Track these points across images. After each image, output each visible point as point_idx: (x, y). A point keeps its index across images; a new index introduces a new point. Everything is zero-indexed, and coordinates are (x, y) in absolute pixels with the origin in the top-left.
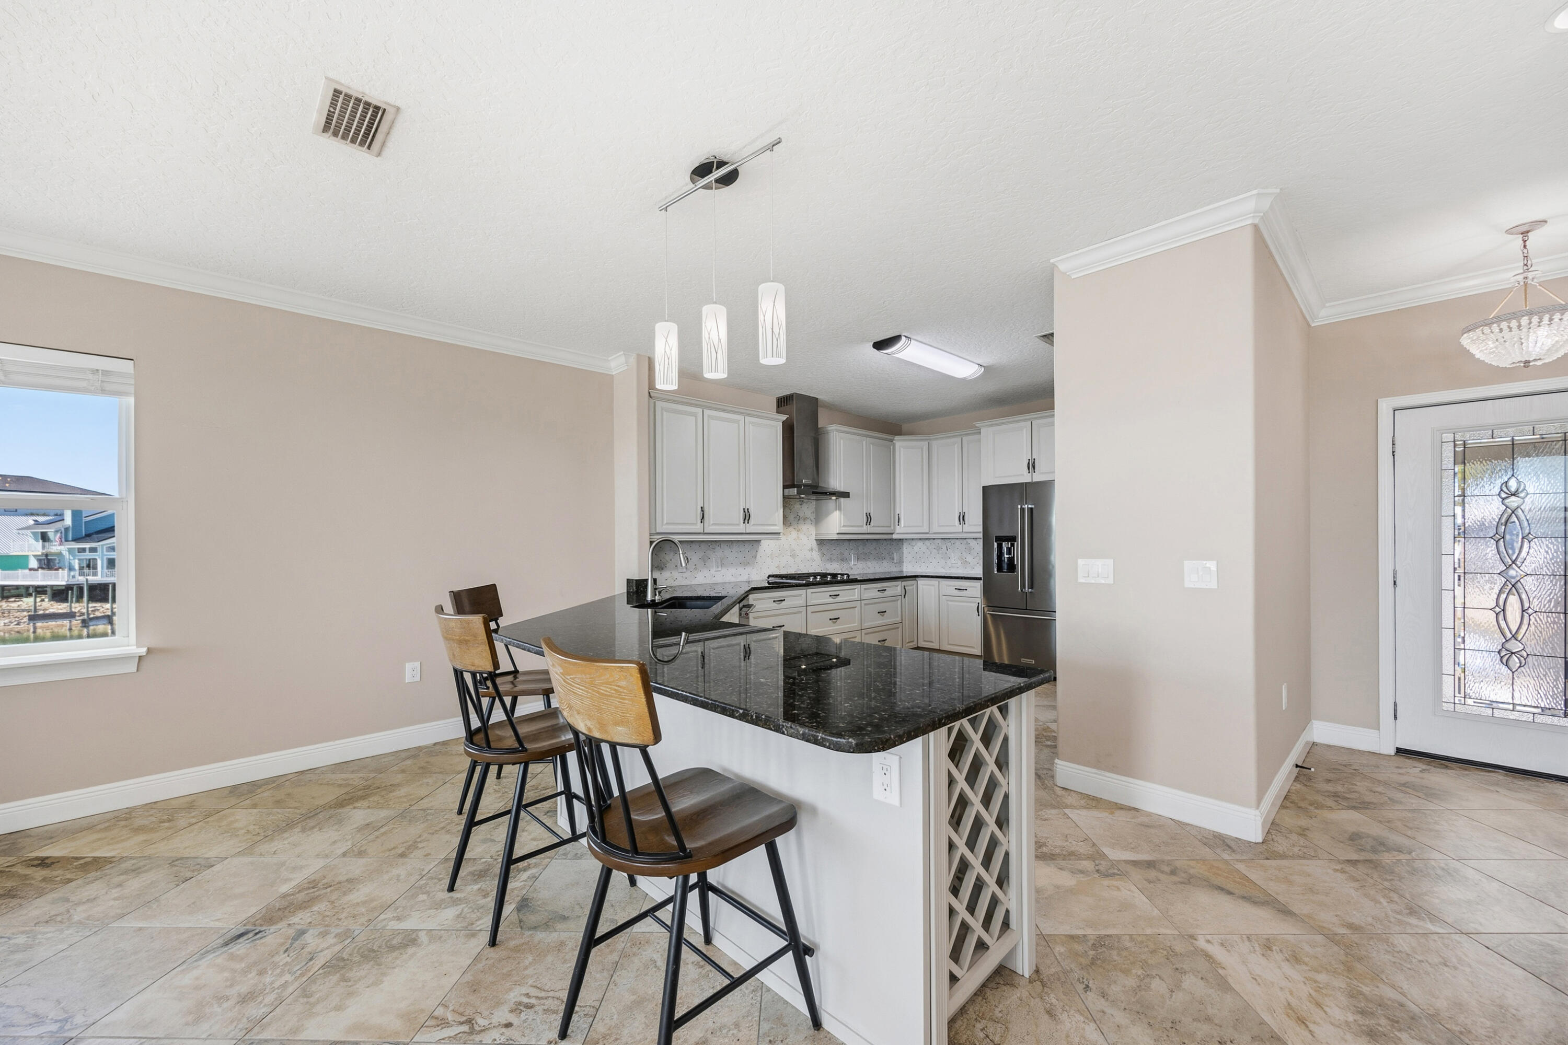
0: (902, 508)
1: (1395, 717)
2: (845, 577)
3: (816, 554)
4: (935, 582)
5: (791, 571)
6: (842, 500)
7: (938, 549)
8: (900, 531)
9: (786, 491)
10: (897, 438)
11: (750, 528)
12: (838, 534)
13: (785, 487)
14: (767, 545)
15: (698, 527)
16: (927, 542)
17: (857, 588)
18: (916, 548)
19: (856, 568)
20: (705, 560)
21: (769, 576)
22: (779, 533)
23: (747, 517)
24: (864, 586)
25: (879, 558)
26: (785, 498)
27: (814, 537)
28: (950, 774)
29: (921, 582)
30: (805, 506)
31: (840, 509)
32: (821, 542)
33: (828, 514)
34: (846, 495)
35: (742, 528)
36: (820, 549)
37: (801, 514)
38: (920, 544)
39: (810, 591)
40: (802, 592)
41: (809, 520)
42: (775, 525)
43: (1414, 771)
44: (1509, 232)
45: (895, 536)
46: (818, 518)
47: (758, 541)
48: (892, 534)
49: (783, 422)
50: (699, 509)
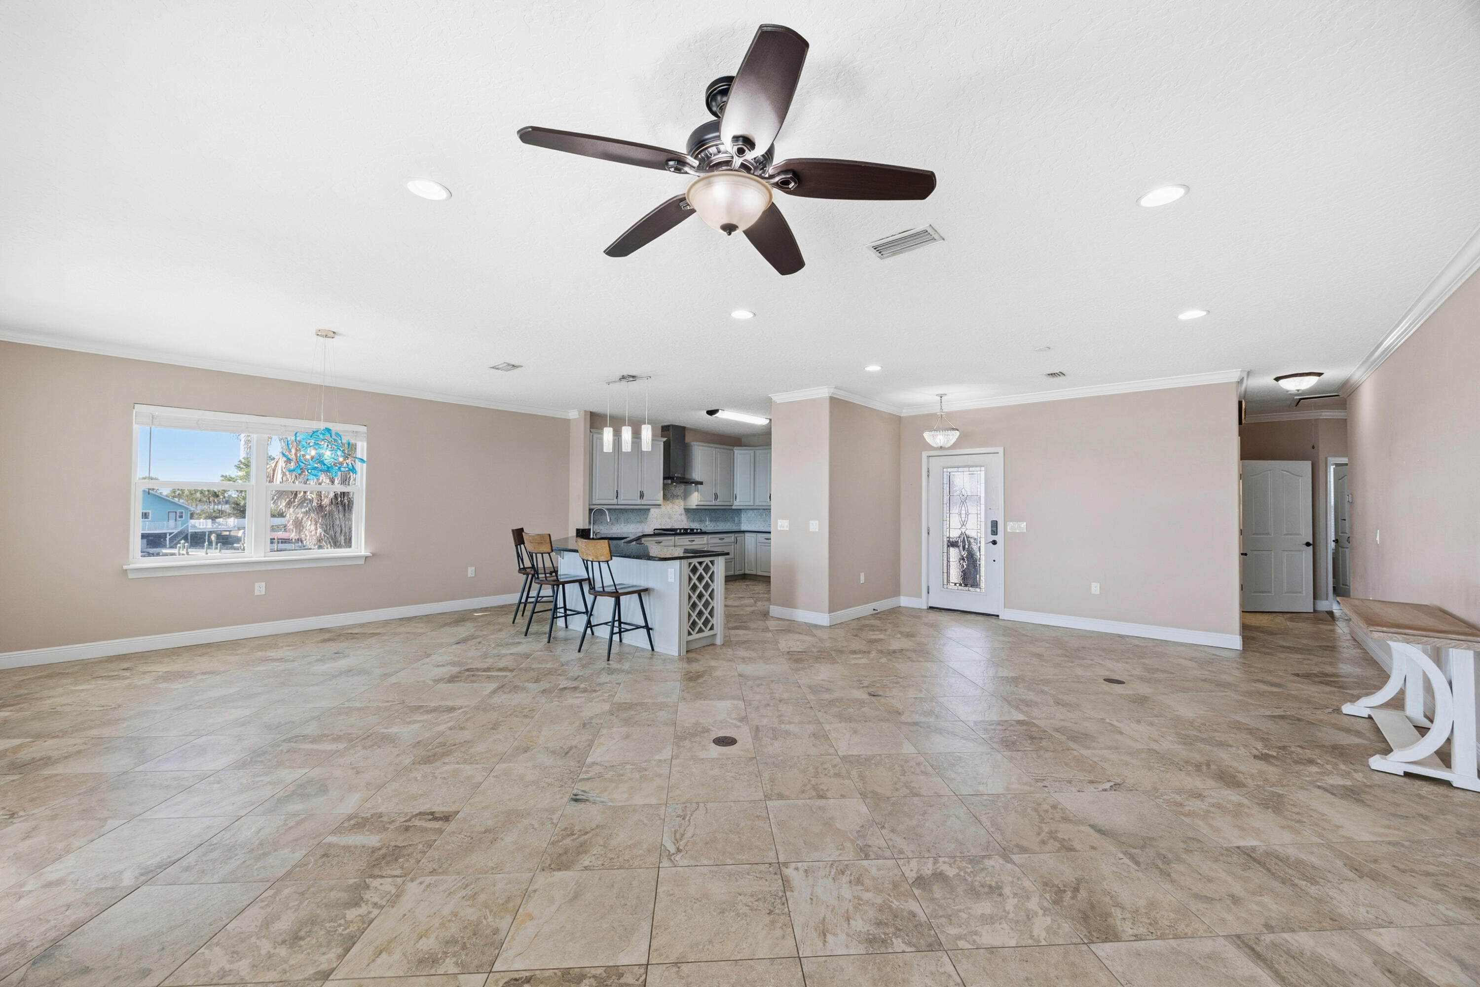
0: (737, 491)
1: (928, 593)
2: (699, 531)
3: (684, 517)
4: (754, 535)
5: (669, 527)
6: (699, 486)
7: (761, 515)
8: (737, 504)
9: (665, 481)
10: (735, 448)
11: (644, 502)
12: (697, 506)
13: (665, 478)
14: (654, 512)
15: (615, 502)
16: (755, 511)
17: (706, 537)
18: (749, 515)
19: (709, 526)
20: (617, 520)
21: (654, 530)
22: (660, 505)
23: (642, 495)
24: (710, 536)
25: (726, 520)
26: (665, 485)
27: (682, 507)
28: (689, 576)
29: (747, 535)
30: (677, 489)
31: (698, 491)
32: (687, 511)
33: (691, 494)
34: (701, 483)
35: (639, 502)
36: (687, 515)
37: (675, 493)
38: (751, 512)
39: (677, 538)
40: (672, 538)
41: (680, 498)
42: (658, 500)
43: (934, 616)
44: (936, 395)
45: (733, 507)
46: (685, 496)
47: (649, 509)
48: (732, 506)
49: (664, 442)
50: (615, 491)
